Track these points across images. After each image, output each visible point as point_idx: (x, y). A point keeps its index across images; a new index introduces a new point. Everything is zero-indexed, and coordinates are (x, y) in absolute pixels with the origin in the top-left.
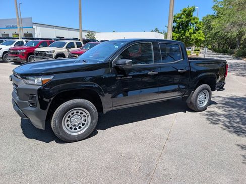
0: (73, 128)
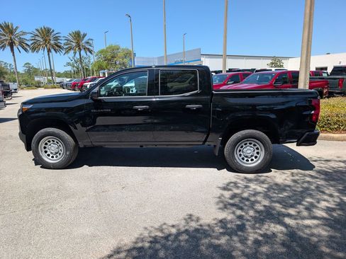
0: (51, 155)
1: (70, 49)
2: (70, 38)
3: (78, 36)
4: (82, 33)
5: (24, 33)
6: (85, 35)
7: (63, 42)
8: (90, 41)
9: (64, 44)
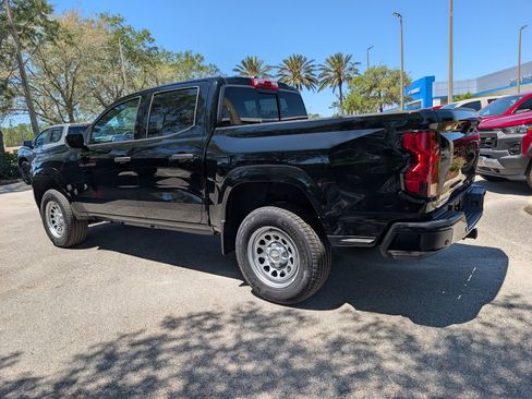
1: (327, 81)
2: (328, 66)
3: (339, 61)
4: (344, 56)
5: (269, 68)
6: (348, 59)
7: (318, 73)
8: (356, 67)
9: (320, 77)
